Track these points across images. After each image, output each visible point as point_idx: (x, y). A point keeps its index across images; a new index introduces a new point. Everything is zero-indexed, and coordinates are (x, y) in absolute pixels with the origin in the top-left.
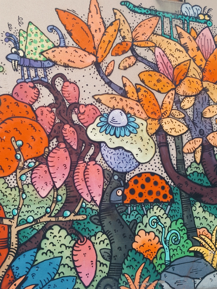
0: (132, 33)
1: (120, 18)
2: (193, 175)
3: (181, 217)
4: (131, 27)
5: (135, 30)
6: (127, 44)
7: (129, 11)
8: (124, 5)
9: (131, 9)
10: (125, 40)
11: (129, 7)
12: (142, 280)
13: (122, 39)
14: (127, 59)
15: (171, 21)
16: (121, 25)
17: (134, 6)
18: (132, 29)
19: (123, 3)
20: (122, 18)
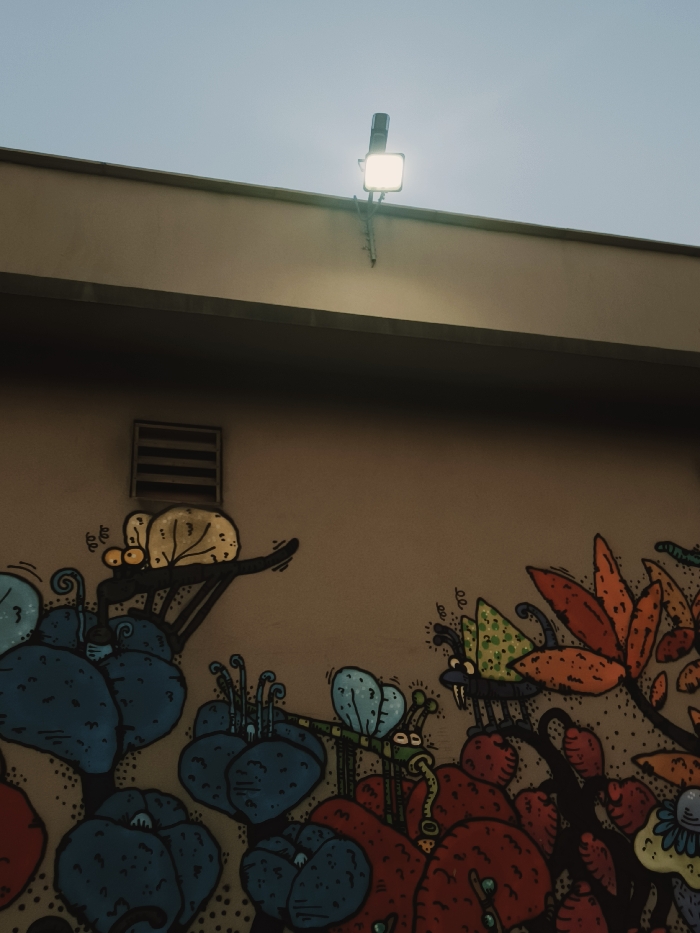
0: (691, 609)
1: (660, 577)
4: (686, 597)
7: (676, 562)
9: (679, 557)
10: (681, 625)
11: (675, 553)
13: (672, 624)
16: (665, 594)
17: (685, 552)
18: (689, 599)
19: (661, 547)
20: (665, 580)
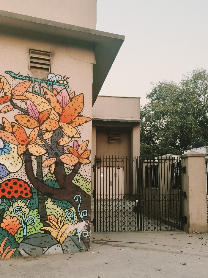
0: (11, 91)
1: (4, 81)
2: (48, 181)
3: (37, 208)
5: (14, 89)
6: (7, 98)
7: (11, 77)
8: (8, 73)
9: (12, 76)
11: (11, 75)
12: (6, 247)
13: (4, 94)
14: (7, 107)
15: (40, 84)
16: (4, 86)
17: (15, 74)
18: (11, 88)
19: (7, 72)
20: (5, 81)
